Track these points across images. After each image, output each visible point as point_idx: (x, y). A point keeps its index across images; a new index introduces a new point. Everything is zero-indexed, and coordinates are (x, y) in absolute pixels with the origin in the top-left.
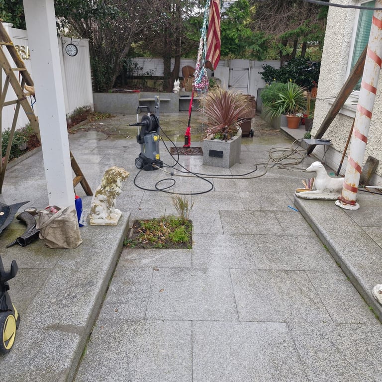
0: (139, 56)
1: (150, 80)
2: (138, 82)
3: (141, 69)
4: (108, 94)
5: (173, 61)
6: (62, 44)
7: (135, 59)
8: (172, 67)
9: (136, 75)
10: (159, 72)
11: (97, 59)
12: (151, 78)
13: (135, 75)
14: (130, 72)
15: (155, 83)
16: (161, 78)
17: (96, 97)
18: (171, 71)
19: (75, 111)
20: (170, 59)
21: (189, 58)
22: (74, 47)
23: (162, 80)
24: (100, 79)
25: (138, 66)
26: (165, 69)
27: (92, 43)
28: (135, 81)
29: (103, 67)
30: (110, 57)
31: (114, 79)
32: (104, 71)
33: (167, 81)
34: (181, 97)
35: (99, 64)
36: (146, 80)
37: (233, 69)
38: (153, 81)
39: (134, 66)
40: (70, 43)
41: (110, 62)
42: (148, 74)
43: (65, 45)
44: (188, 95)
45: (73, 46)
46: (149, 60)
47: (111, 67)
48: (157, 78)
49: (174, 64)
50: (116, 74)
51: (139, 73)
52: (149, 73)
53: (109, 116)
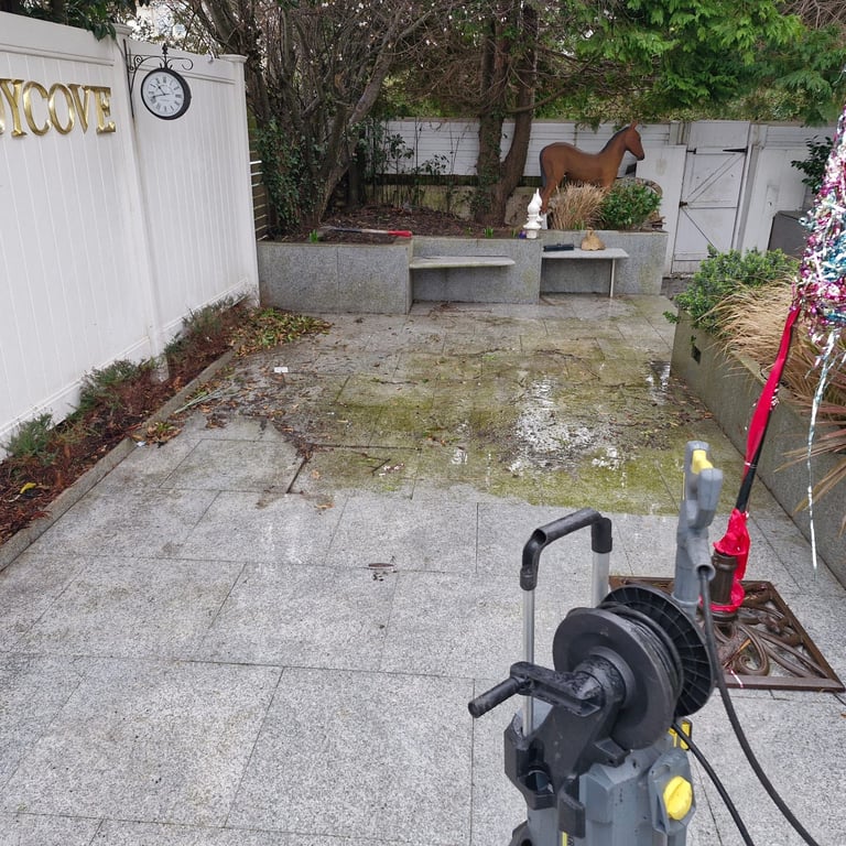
0: (404, 113)
1: (434, 189)
2: (396, 192)
3: (409, 154)
4: (306, 246)
5: (508, 127)
6: (129, 68)
7: (392, 124)
8: (505, 146)
9: (394, 172)
10: (463, 163)
11: (273, 126)
12: (437, 180)
13: (392, 171)
14: (375, 163)
15: (449, 196)
16: (468, 181)
17: (267, 256)
18: (502, 160)
19: (185, 322)
20: (502, 121)
21: (547, 116)
22: (176, 83)
23: (470, 188)
24: (284, 191)
25: (400, 146)
26: (481, 154)
27: (258, 70)
28: (389, 189)
29: (293, 152)
30: (317, 120)
31: (327, 191)
32: (295, 166)
33: (488, 190)
34: (547, 249)
35: (281, 142)
36: (422, 188)
37: (694, 152)
38: (444, 189)
39: (388, 146)
40: (157, 63)
41: (317, 136)
42: (429, 168)
43: (140, 76)
44: (567, 242)
45: (170, 78)
46: (435, 125)
47: (317, 153)
48: (456, 181)
49: (510, 136)
50: (336, 175)
51: (400, 168)
52: (433, 167)
53: (310, 329)
